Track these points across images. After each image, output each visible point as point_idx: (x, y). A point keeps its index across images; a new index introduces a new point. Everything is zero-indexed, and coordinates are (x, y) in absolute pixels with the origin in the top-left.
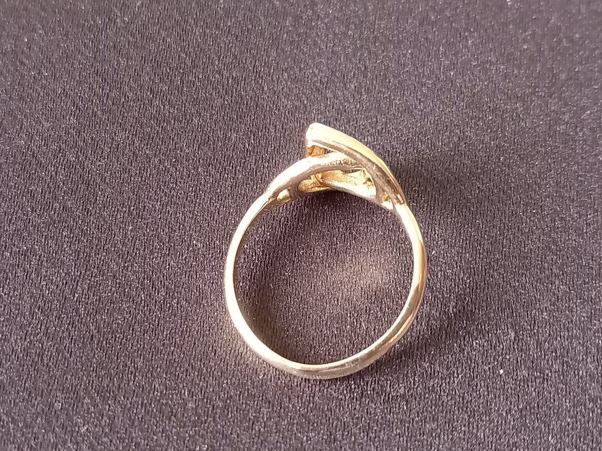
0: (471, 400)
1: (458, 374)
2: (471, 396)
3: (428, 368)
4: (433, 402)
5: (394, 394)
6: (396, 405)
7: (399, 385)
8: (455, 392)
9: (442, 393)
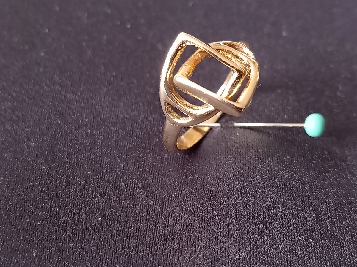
0: (293, 260)
1: (281, 242)
2: (292, 257)
3: (259, 239)
4: (267, 262)
5: (238, 258)
6: (240, 265)
7: (240, 251)
8: (281, 254)
9: (272, 256)
